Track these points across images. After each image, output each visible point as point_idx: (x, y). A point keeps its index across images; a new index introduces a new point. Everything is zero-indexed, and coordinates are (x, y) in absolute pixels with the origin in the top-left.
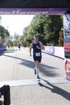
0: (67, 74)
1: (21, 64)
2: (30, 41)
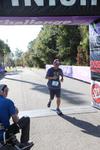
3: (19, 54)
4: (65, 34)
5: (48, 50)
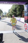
0: (25, 29)
1: (7, 24)
3: (6, 13)
5: (14, 12)
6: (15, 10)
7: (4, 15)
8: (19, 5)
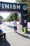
2: (9, 20)
4: (14, 15)
6: (12, 17)
7: (4, 20)
8: (15, 13)
